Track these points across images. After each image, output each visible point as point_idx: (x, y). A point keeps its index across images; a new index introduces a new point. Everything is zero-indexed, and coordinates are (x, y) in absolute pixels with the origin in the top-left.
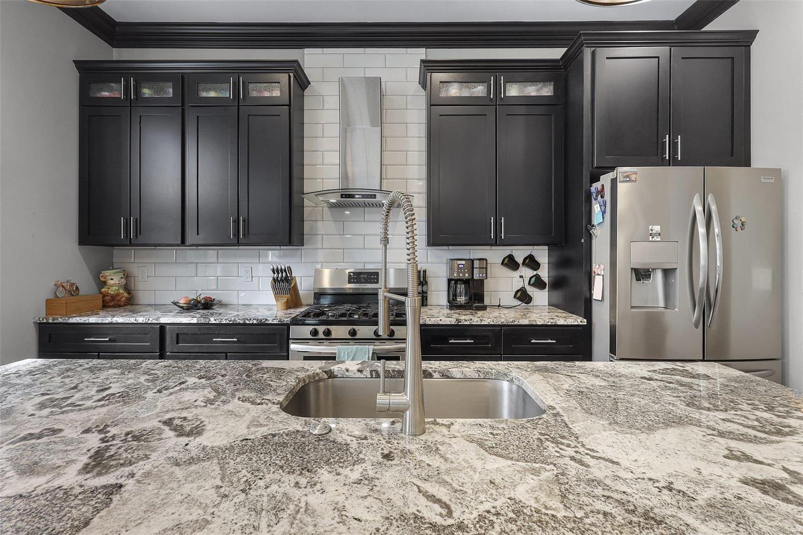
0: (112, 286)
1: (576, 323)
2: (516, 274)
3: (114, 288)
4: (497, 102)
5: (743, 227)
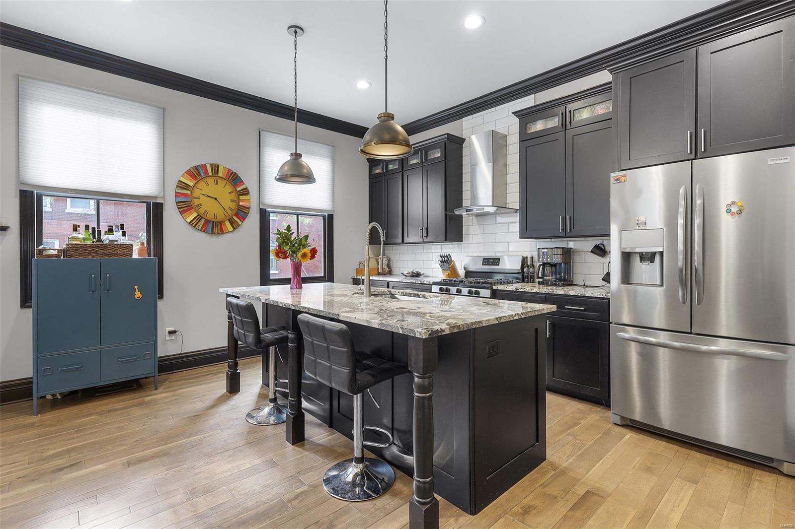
4: (566, 128)
5: (740, 212)
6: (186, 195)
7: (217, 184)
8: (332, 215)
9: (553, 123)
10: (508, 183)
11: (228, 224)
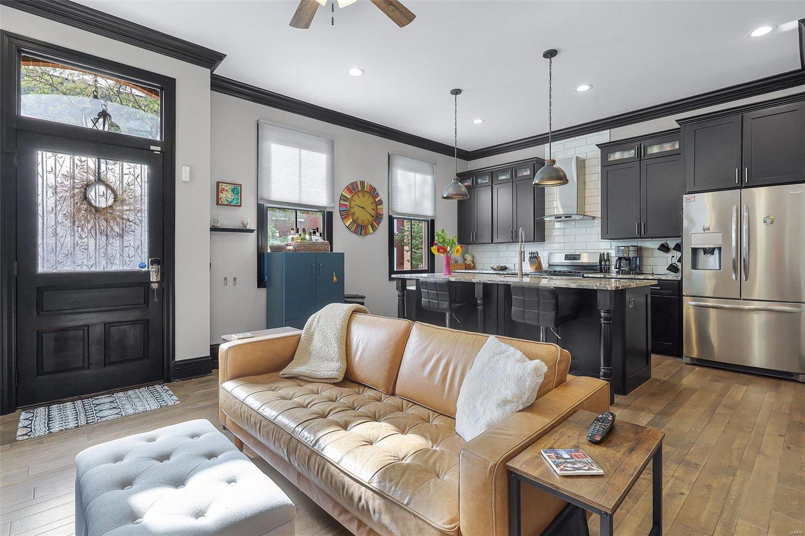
0: (468, 260)
1: (673, 279)
2: (669, 255)
3: (469, 261)
4: (640, 158)
5: (772, 222)
6: (346, 205)
7: (364, 196)
8: (434, 220)
9: (630, 154)
10: (586, 196)
11: (370, 227)
